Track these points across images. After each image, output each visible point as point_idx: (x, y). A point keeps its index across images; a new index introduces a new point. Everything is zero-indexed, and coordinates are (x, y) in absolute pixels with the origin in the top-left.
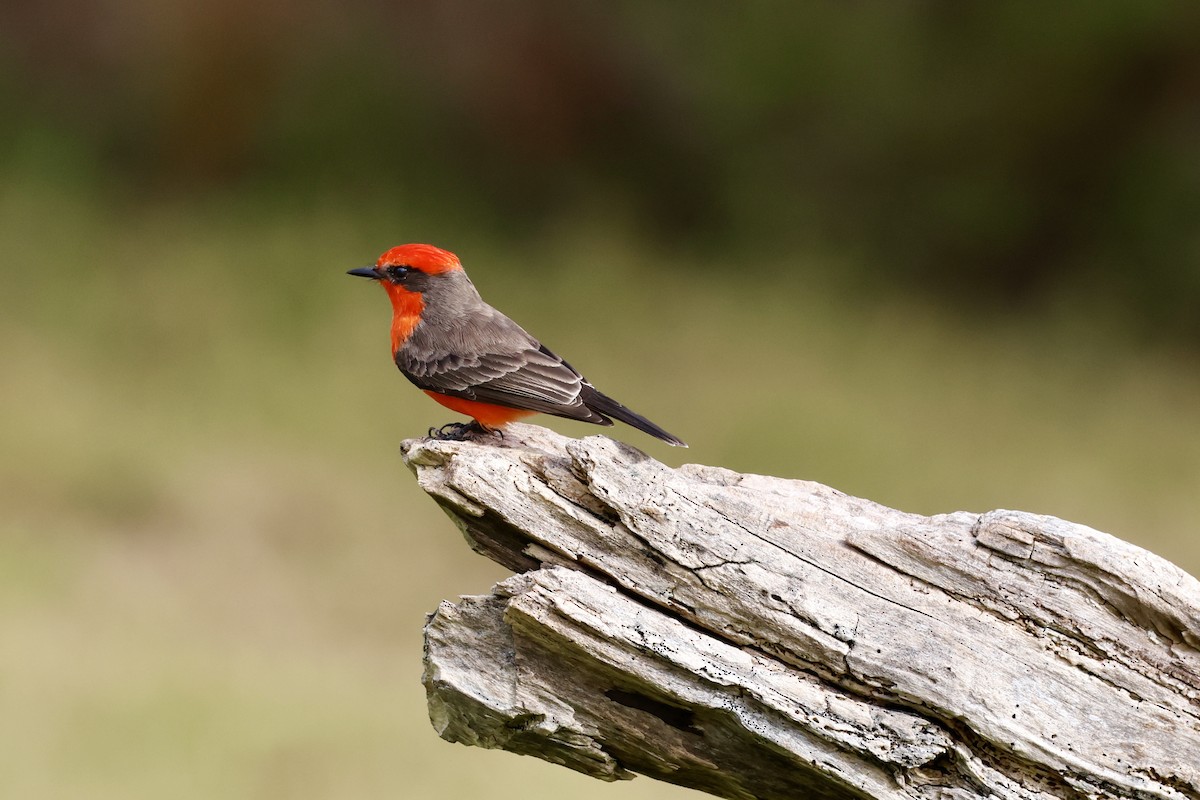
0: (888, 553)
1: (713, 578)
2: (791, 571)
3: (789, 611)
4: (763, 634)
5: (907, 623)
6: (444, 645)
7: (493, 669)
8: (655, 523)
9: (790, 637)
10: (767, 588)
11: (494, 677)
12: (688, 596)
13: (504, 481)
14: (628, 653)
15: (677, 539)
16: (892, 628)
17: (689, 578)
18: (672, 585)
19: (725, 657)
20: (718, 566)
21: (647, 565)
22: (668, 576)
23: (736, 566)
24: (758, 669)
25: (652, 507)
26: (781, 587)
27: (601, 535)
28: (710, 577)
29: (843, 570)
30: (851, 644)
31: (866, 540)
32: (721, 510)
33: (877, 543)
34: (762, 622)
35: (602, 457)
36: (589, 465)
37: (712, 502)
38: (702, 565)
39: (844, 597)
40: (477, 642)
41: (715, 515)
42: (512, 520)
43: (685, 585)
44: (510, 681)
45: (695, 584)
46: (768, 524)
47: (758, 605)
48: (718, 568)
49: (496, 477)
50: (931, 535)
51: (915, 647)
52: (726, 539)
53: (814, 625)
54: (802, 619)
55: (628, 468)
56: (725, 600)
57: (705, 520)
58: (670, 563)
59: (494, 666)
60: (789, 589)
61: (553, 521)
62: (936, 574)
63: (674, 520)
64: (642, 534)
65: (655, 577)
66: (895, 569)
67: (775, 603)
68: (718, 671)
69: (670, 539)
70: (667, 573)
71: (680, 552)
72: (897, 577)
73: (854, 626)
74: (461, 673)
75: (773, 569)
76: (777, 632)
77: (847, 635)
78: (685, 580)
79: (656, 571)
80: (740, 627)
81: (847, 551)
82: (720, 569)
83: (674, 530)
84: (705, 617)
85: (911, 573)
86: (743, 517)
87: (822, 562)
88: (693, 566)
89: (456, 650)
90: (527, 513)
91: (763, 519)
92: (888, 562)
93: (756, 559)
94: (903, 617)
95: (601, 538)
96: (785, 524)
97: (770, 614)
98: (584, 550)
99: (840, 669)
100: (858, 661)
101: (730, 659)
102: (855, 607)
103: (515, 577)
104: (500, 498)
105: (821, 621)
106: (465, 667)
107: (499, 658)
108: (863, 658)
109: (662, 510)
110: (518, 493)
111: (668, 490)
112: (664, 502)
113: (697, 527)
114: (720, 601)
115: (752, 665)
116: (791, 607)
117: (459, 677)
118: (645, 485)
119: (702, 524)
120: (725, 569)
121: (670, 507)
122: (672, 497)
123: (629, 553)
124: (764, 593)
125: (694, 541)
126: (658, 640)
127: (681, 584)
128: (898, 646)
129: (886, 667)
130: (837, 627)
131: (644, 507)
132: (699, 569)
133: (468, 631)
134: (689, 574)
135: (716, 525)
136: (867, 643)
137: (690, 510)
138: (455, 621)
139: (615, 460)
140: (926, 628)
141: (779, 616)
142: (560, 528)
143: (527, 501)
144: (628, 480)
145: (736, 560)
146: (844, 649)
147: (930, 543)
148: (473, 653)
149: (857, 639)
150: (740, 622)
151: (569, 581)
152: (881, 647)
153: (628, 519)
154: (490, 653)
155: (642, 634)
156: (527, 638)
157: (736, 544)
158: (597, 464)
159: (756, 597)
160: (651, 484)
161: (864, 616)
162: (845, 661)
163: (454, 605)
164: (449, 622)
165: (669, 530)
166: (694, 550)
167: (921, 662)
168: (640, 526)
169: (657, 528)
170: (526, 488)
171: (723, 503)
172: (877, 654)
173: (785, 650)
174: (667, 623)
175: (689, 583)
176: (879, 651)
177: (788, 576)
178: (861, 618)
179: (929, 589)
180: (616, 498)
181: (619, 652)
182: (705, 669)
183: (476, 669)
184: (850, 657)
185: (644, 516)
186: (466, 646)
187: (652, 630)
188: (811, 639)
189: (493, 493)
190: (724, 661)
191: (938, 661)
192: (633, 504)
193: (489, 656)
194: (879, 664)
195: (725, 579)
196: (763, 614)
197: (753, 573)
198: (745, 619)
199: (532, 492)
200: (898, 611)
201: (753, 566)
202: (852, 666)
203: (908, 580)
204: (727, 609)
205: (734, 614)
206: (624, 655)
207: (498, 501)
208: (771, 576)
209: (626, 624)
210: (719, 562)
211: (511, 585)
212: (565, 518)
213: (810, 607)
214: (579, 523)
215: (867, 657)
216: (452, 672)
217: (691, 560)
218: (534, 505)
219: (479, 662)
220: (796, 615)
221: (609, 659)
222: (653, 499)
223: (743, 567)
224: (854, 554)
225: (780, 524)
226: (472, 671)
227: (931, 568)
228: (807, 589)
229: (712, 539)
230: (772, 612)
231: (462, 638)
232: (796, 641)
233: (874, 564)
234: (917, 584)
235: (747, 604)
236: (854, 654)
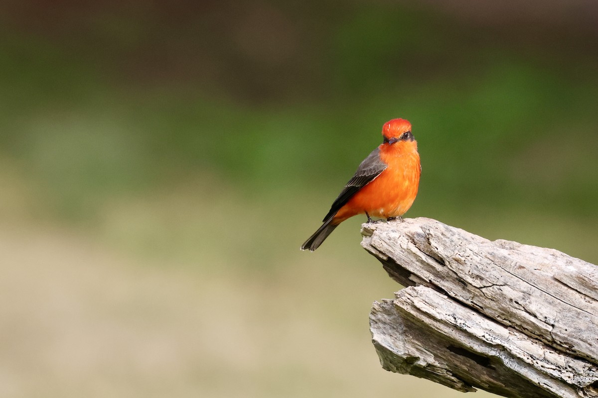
0: (572, 283)
1: (488, 292)
2: (525, 290)
3: (523, 309)
4: (513, 320)
5: (580, 317)
6: (376, 323)
7: (396, 335)
8: (460, 265)
9: (525, 322)
10: (512, 298)
11: (396, 338)
12: (479, 301)
13: (395, 243)
14: (450, 328)
15: (470, 273)
16: (573, 319)
17: (478, 292)
18: (472, 296)
19: (495, 331)
20: (490, 286)
21: (460, 286)
22: (469, 291)
23: (498, 287)
24: (511, 337)
25: (458, 257)
26: (519, 297)
27: (438, 270)
28: (486, 292)
29: (551, 291)
30: (553, 326)
31: (562, 276)
32: (493, 260)
33: (567, 278)
34: (512, 315)
35: (436, 232)
36: (430, 236)
37: (489, 256)
38: (483, 286)
39: (550, 303)
40: (389, 321)
41: (489, 262)
42: (398, 262)
43: (477, 296)
44: (403, 341)
45: (481, 296)
46: (515, 267)
47: (509, 306)
48: (490, 288)
49: (391, 241)
50: (593, 275)
51: (583, 329)
52: (494, 273)
53: (535, 317)
54: (530, 314)
55: (449, 238)
56: (495, 304)
57: (484, 264)
58: (469, 285)
59: (396, 333)
60: (523, 299)
61: (418, 263)
62: (595, 293)
63: (469, 264)
64: (454, 270)
65: (464, 291)
66: (576, 290)
67: (516, 305)
68: (491, 338)
69: (467, 273)
70: (468, 290)
71: (472, 279)
72: (578, 295)
73: (554, 318)
74: (382, 336)
75: (516, 289)
76: (519, 320)
77: (550, 322)
78: (476, 293)
79: (464, 288)
80: (503, 317)
81: (553, 281)
82: (491, 288)
83: (468, 268)
84: (487, 312)
85: (584, 293)
86: (503, 263)
87: (540, 286)
88: (479, 287)
89: (381, 325)
90: (406, 259)
91: (513, 264)
92: (573, 287)
93: (508, 284)
94: (579, 314)
95: (439, 272)
96: (524, 268)
97: (515, 311)
98: (432, 277)
99: (549, 338)
100: (556, 335)
101: (497, 332)
102: (555, 309)
103: (402, 290)
104: (393, 251)
105: (538, 315)
106: (384, 333)
107: (399, 329)
108: (559, 333)
109: (463, 259)
110: (401, 249)
111: (467, 249)
112: (464, 255)
113: (480, 267)
114: (493, 303)
115: (508, 335)
116: (524, 308)
117: (381, 338)
118: (456, 246)
119: (482, 266)
120: (493, 288)
121: (467, 258)
122: (469, 252)
123: (451, 280)
124: (511, 300)
125: (478, 274)
126: (462, 322)
127: (475, 296)
128: (575, 328)
129: (569, 338)
130: (546, 318)
131: (454, 257)
132: (482, 288)
133: (386, 316)
134: (478, 290)
135: (489, 267)
136: (560, 326)
137: (477, 259)
138: (380, 311)
139: (443, 234)
140: (589, 319)
141: (518, 312)
142: (421, 267)
143: (406, 253)
144: (448, 244)
145: (498, 284)
146: (550, 329)
147: (591, 278)
148: (388, 327)
149: (556, 324)
150: (503, 314)
151: (422, 292)
152: (567, 328)
153: (448, 263)
154: (395, 327)
155: (455, 318)
156: (407, 320)
157: (498, 276)
158: (434, 236)
159: (508, 302)
160: (459, 246)
161: (560, 313)
162: (551, 335)
163: (379, 303)
164: (378, 311)
165: (467, 269)
166: (479, 279)
167: (585, 336)
168: (453, 266)
169: (461, 267)
170: (405, 247)
171: (494, 256)
172: (565, 332)
173: (525, 329)
174: (468, 314)
175: (478, 294)
176: (566, 330)
177: (523, 292)
178: (558, 314)
179: (593, 301)
180: (441, 252)
181: (445, 327)
182: (484, 336)
183: (388, 335)
184: (552, 333)
185: (454, 261)
186: (385, 323)
187: (460, 317)
188: (534, 323)
189: (390, 249)
190: (494, 333)
191: (593, 335)
192: (449, 255)
193: (394, 328)
194: (566, 336)
195: (493, 293)
196: (511, 311)
197: (506, 290)
198: (505, 313)
199: (407, 249)
200: (577, 311)
201: (506, 287)
202: (554, 337)
203: (583, 296)
204: (496, 308)
205: (499, 310)
206: (448, 328)
207: (392, 253)
208: (515, 292)
209: (448, 313)
210: (490, 284)
211: (399, 294)
212: (422, 262)
213: (533, 308)
214: (428, 264)
215: (561, 333)
216: (379, 336)
217: (477, 283)
218: (409, 255)
219: (390, 331)
220: (527, 311)
221: (441, 330)
222: (459, 253)
223: (501, 287)
224: (557, 283)
225: (521, 267)
226: (387, 335)
227: (592, 291)
228: (532, 299)
229: (487, 274)
230: (516, 310)
231: (383, 319)
232: (528, 324)
233: (566, 288)
234: (587, 298)
235: (504, 306)
236: (554, 331)
